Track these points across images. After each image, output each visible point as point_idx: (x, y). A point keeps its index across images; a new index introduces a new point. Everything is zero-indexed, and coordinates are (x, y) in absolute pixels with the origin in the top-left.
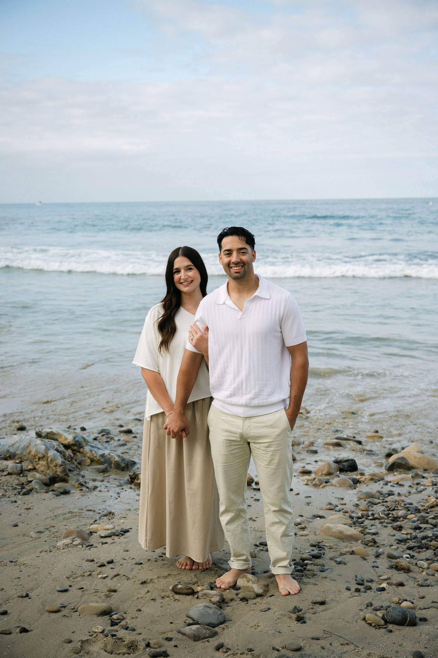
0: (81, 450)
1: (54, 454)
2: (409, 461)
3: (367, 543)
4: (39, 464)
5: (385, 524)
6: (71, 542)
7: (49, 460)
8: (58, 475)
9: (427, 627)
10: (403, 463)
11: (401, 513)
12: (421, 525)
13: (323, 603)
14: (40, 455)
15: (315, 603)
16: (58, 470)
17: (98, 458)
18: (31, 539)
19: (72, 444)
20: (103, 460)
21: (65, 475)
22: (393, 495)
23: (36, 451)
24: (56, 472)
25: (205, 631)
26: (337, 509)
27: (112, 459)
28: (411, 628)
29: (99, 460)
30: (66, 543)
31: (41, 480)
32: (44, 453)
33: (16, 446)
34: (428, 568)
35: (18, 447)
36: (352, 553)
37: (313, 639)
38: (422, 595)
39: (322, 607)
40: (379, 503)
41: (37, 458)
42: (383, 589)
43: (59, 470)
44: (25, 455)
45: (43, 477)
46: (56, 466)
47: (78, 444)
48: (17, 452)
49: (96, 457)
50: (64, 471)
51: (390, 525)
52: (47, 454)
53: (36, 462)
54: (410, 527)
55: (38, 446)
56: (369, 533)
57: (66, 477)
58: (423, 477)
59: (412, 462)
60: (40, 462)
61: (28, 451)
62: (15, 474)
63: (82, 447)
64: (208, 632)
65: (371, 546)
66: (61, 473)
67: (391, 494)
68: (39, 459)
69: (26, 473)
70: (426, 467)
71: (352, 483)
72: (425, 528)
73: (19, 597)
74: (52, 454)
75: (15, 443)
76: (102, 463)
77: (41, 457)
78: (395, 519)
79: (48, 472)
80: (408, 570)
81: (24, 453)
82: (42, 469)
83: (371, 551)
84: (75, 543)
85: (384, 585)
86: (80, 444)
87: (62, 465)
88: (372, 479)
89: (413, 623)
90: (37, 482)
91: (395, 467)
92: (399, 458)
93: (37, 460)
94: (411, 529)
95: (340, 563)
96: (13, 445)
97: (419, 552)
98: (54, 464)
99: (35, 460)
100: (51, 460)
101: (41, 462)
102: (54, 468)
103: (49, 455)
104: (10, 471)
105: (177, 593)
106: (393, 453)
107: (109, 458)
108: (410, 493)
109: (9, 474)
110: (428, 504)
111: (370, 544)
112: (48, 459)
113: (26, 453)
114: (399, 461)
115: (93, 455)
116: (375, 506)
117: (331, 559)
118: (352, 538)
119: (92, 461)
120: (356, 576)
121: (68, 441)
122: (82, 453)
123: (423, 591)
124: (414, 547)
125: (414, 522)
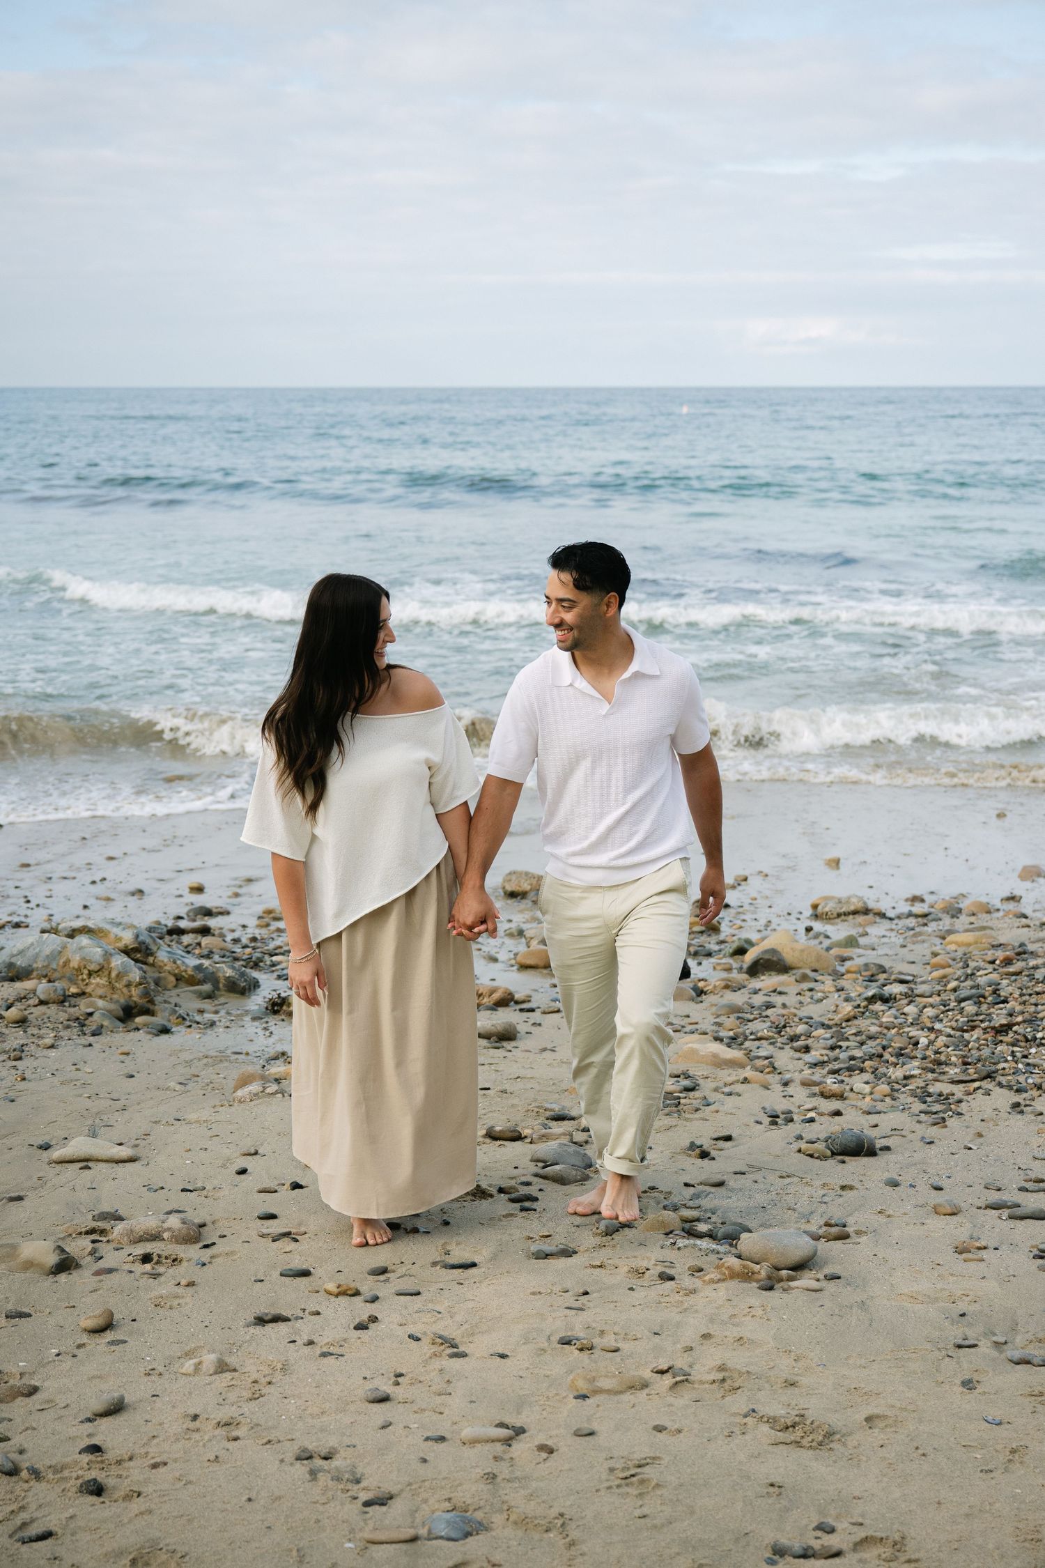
0: (151, 959)
1: (122, 963)
2: (784, 955)
3: (761, 1069)
4: (92, 984)
5: (779, 1045)
6: (261, 1089)
7: (113, 974)
8: (135, 1002)
9: (894, 1156)
10: (775, 959)
11: (801, 1029)
12: (840, 1043)
13: (728, 1138)
14: (93, 967)
15: (717, 1139)
16: (133, 993)
17: (190, 972)
18: (176, 1093)
19: (132, 949)
20: (200, 976)
21: (149, 1001)
22: (774, 1007)
23: (83, 959)
24: (131, 996)
25: (574, 1172)
26: (685, 1030)
27: (221, 975)
28: (871, 1159)
29: (193, 976)
30: (255, 1091)
31: (110, 1011)
32: (101, 961)
33: (31, 953)
34: (871, 1093)
35: (37, 955)
36: (746, 1081)
37: (736, 1173)
38: (874, 1123)
39: (728, 1144)
40: (756, 1019)
41: (86, 972)
42: (812, 1120)
43: (136, 993)
44: (55, 970)
45: (112, 1006)
46: (128, 985)
47: (143, 947)
48: (35, 966)
49: (186, 971)
50: (146, 994)
51: (787, 1047)
52: (109, 963)
53: (83, 980)
54: (824, 1046)
55: (86, 950)
56: (758, 1057)
57: (151, 1007)
58: (816, 981)
59: (789, 957)
60: (93, 981)
61: (61, 962)
62: (54, 1003)
63: (152, 954)
64: (579, 1173)
65: (768, 1073)
66: (141, 998)
67: (769, 1006)
68: (90, 974)
69: (73, 1000)
70: (816, 966)
71: (694, 994)
72: (847, 1047)
73: (245, 1155)
74: (119, 962)
75: (28, 948)
76: (200, 983)
77: (96, 969)
78: (794, 1038)
79: (115, 996)
80: (841, 1097)
81: (54, 966)
82: (100, 992)
83: (773, 1079)
84: (268, 1090)
85: (811, 1114)
86: (147, 948)
87: (141, 984)
88: (727, 987)
89: (872, 1153)
90: (103, 1014)
91: (759, 967)
92: (766, 952)
93: (85, 977)
94: (824, 1048)
95: (730, 1094)
96: (21, 953)
97: (850, 1076)
98: (124, 982)
99: (80, 977)
100: (118, 976)
101: (95, 980)
102: (125, 990)
103: (113, 965)
104: (42, 997)
105: (495, 1138)
106: (746, 946)
107: (213, 973)
108: (801, 1003)
109: (42, 1003)
110: (840, 1016)
111: (767, 1070)
112: (110, 972)
113: (58, 965)
114: (767, 957)
115: (178, 967)
116: (750, 1024)
117: (716, 1090)
118: (732, 1064)
119: (179, 978)
120: (764, 1108)
121: (124, 942)
122: (153, 965)
123: (874, 1119)
124: (840, 1069)
125: (827, 1039)
